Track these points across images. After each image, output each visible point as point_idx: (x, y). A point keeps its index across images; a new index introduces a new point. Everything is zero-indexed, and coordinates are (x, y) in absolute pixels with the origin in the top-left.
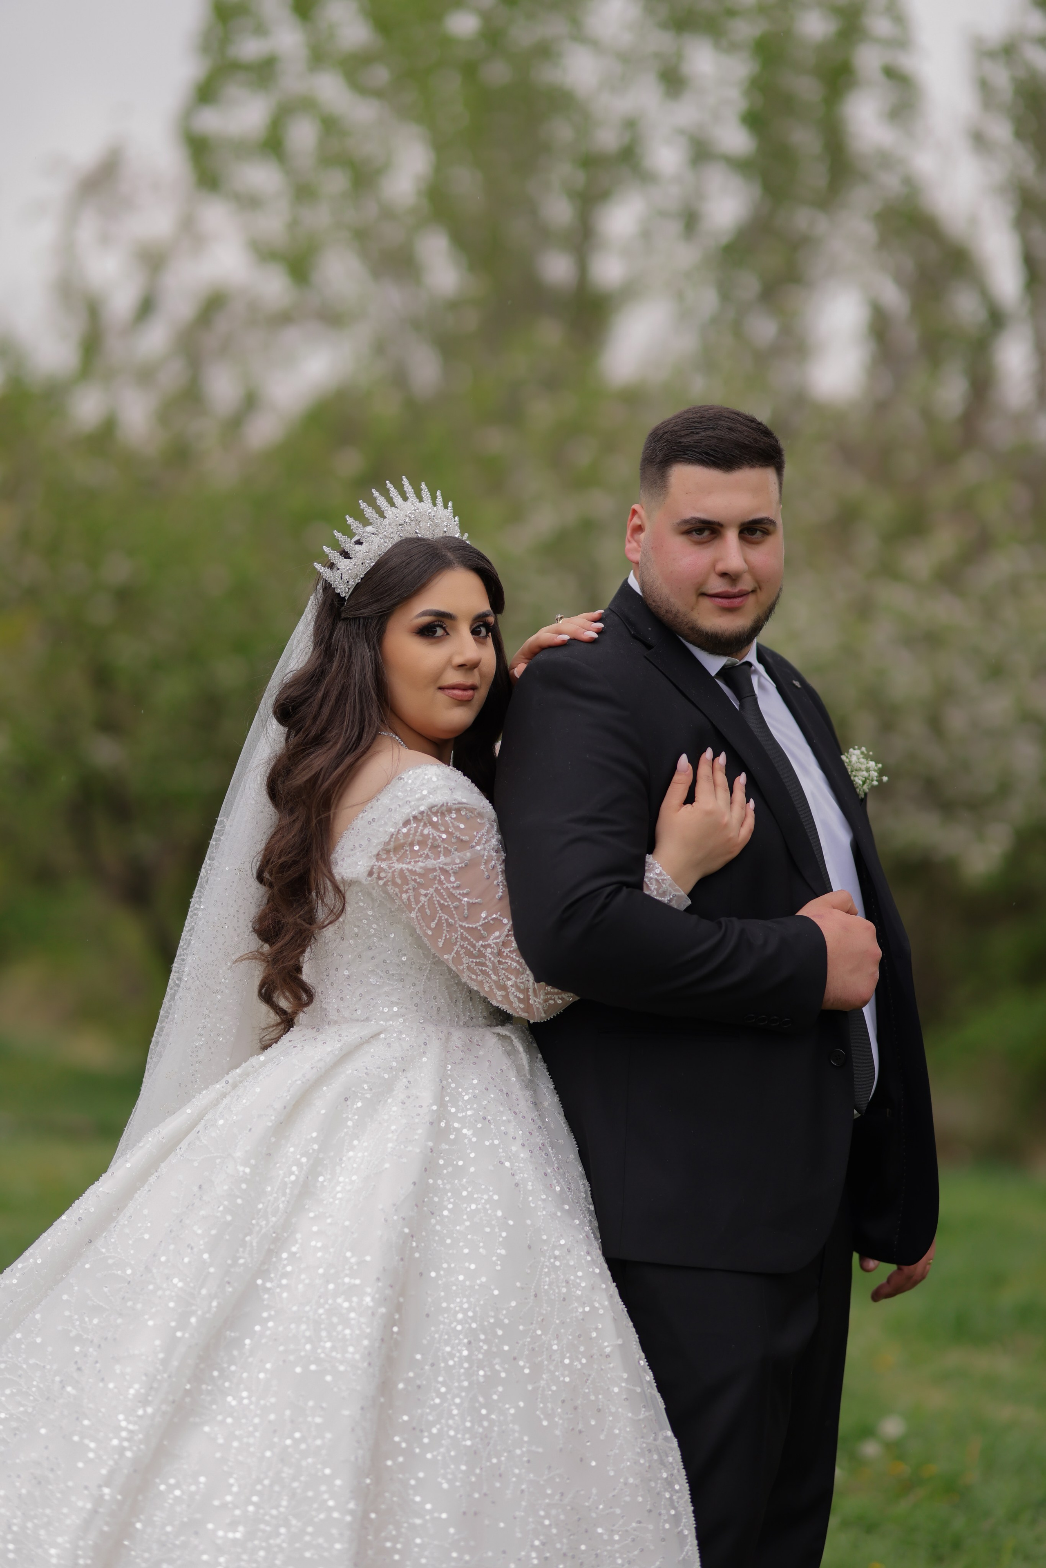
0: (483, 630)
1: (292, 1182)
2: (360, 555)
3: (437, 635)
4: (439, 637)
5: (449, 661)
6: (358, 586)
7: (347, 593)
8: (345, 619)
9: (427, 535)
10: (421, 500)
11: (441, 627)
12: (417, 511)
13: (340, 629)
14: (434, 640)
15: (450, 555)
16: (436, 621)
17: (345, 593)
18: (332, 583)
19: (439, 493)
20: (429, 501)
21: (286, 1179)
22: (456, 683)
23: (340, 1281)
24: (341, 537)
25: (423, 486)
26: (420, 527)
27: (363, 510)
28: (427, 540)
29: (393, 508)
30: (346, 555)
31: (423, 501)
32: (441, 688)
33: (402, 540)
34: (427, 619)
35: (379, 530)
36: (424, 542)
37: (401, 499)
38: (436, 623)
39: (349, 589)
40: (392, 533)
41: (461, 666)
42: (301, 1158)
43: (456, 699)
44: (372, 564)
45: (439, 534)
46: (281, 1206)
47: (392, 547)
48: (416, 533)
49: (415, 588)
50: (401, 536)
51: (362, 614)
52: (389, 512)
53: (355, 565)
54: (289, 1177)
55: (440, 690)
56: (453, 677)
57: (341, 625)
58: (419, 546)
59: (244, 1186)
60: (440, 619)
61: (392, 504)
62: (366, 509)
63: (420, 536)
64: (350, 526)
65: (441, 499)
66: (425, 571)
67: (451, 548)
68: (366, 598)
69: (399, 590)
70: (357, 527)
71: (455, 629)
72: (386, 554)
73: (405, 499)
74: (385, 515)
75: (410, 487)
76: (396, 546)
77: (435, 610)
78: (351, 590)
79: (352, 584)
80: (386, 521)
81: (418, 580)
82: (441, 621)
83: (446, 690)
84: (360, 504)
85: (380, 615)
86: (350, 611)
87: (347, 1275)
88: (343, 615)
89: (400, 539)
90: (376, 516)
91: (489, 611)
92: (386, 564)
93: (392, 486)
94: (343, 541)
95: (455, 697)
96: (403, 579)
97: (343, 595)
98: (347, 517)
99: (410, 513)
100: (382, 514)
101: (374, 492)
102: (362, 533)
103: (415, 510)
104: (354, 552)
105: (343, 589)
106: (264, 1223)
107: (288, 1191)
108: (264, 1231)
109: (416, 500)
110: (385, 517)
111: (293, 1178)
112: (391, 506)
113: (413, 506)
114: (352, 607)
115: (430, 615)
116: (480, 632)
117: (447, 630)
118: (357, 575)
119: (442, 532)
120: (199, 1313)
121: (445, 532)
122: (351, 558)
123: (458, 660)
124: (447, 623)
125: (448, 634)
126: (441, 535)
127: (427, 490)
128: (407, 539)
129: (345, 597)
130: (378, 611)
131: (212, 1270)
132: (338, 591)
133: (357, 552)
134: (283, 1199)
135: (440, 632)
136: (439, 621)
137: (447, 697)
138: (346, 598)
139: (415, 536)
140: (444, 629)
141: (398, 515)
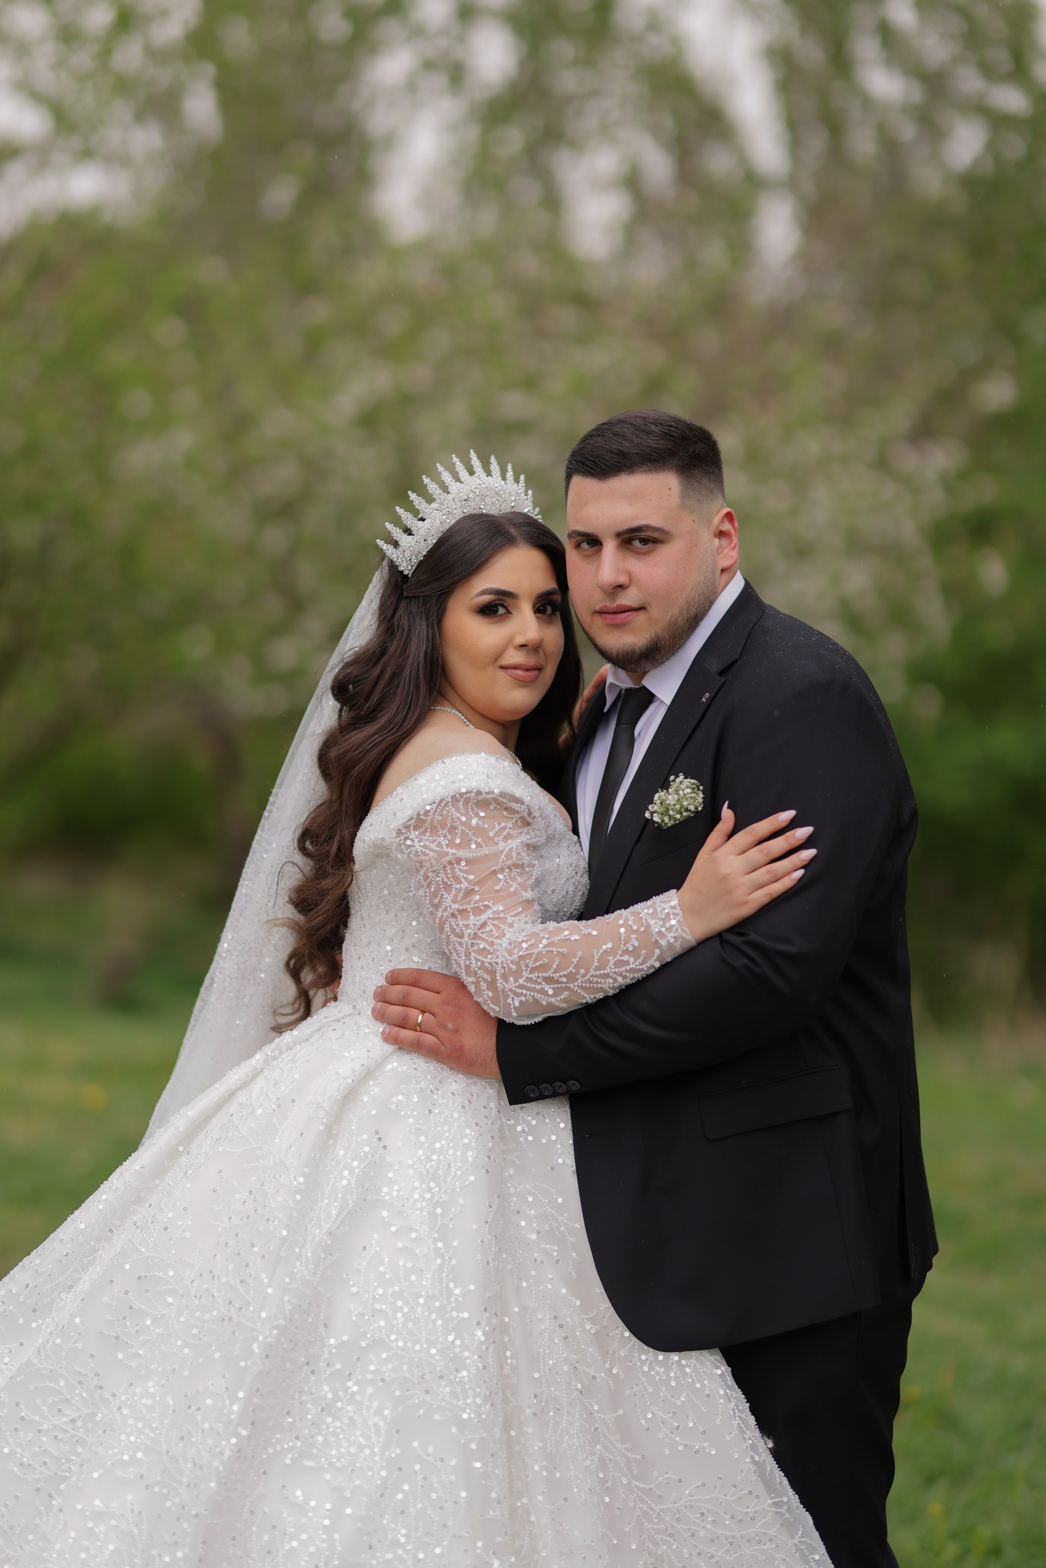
0: (549, 609)
1: (344, 1187)
2: (422, 532)
3: (499, 613)
4: (501, 615)
5: (510, 641)
6: (421, 563)
7: (411, 570)
8: (407, 597)
9: (492, 511)
10: (489, 473)
11: (503, 606)
12: (483, 485)
13: (402, 606)
14: (495, 619)
15: (513, 531)
16: (497, 600)
17: (408, 570)
18: (395, 560)
19: (509, 467)
20: (498, 475)
21: (338, 1184)
22: (516, 663)
23: (447, 1316)
24: (403, 513)
25: (493, 459)
26: (485, 503)
27: (426, 485)
28: (492, 516)
29: (458, 483)
30: (408, 531)
31: (492, 476)
32: (503, 668)
33: (465, 517)
34: (487, 598)
35: (442, 506)
36: (487, 519)
37: (468, 473)
38: (496, 602)
39: (412, 566)
40: (456, 509)
41: (523, 646)
42: (352, 1162)
43: (518, 680)
44: (434, 541)
45: (506, 508)
46: (333, 1212)
47: (455, 522)
48: (480, 508)
49: (475, 566)
50: (464, 512)
51: (423, 592)
52: (454, 486)
53: (417, 542)
54: (341, 1182)
55: (501, 670)
56: (514, 657)
57: (403, 604)
58: (481, 522)
59: (298, 1197)
60: (501, 597)
61: (458, 479)
62: (429, 484)
63: (484, 511)
64: (412, 501)
65: (512, 473)
66: (485, 549)
67: (515, 524)
68: (426, 577)
69: (458, 568)
70: (420, 502)
71: (517, 607)
72: (448, 530)
73: (472, 473)
74: (449, 490)
75: (477, 461)
76: (458, 523)
77: (495, 588)
78: (414, 568)
79: (415, 561)
80: (450, 497)
81: (477, 558)
82: (502, 600)
83: (509, 670)
84: (423, 479)
85: (441, 593)
86: (411, 590)
87: (453, 1309)
88: (405, 594)
89: (463, 515)
90: (439, 491)
91: (554, 589)
92: (447, 541)
93: (458, 460)
94: (405, 517)
95: (517, 678)
96: (462, 557)
97: (406, 573)
98: (410, 492)
99: (475, 488)
100: (445, 489)
101: (438, 467)
102: (424, 509)
103: (480, 485)
104: (416, 529)
105: (406, 567)
106: (318, 1231)
107: (340, 1196)
108: (317, 1239)
109: (483, 475)
110: (448, 493)
111: (345, 1182)
112: (456, 481)
113: (479, 481)
114: (413, 585)
115: (490, 594)
116: (546, 610)
117: (509, 609)
118: (419, 552)
119: (510, 508)
120: (261, 1338)
121: (513, 507)
122: (413, 535)
123: (520, 640)
124: (509, 601)
125: (510, 613)
126: (508, 510)
127: (496, 464)
128: (471, 515)
129: (408, 574)
130: (437, 590)
131: (270, 1291)
132: (401, 568)
133: (420, 528)
134: (336, 1204)
135: (501, 611)
136: (499, 600)
137: (509, 677)
138: (410, 576)
139: (479, 511)
140: (506, 607)
141: (461, 491)
